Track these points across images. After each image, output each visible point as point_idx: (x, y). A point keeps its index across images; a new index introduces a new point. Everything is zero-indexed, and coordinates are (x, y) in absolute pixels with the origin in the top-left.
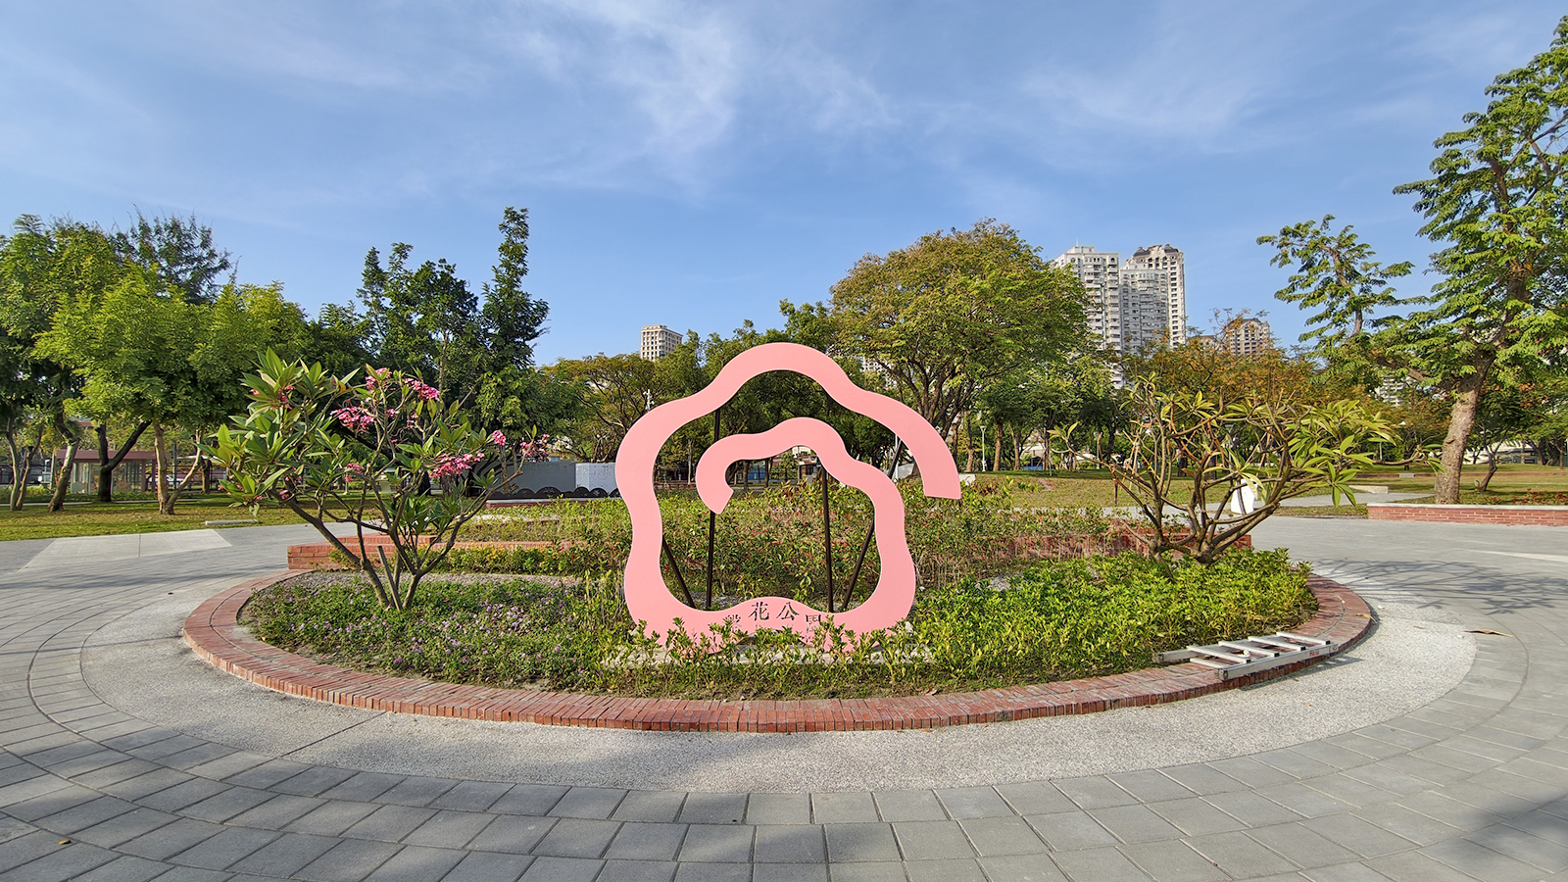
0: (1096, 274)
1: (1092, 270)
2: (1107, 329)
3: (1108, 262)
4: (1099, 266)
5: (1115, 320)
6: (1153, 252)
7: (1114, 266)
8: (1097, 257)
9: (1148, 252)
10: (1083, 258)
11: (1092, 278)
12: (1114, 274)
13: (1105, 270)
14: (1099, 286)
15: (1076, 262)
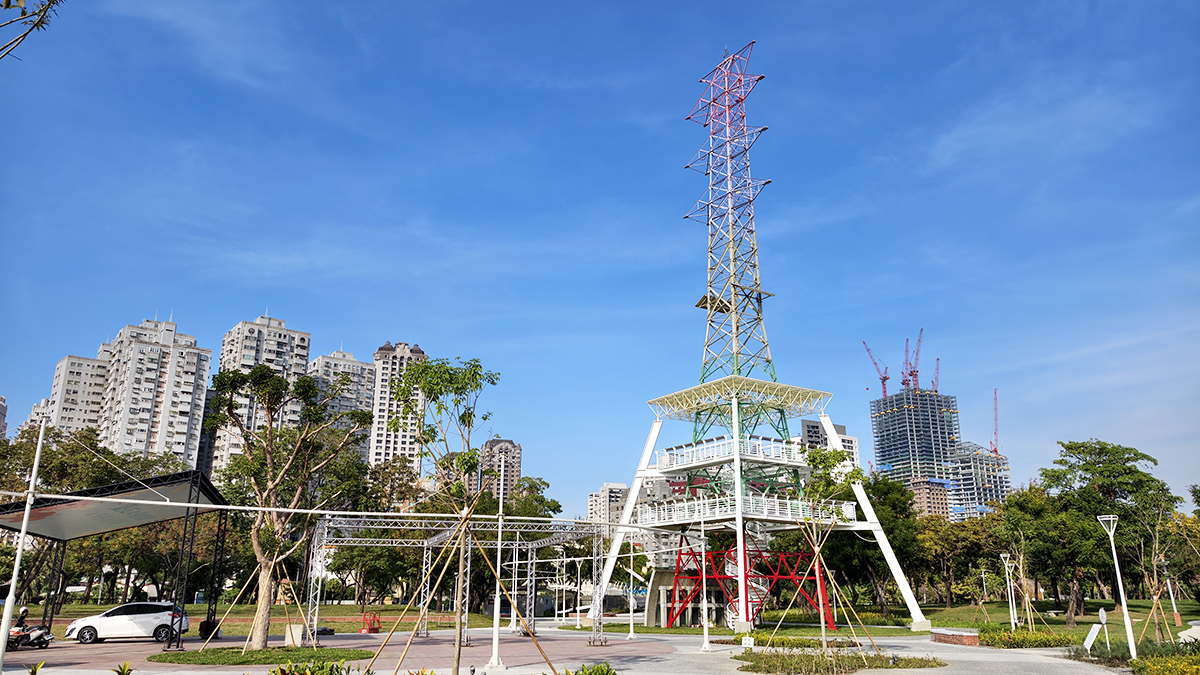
0: (279, 354)
1: (275, 348)
2: (283, 422)
3: (297, 341)
4: (286, 344)
5: (294, 412)
6: (398, 350)
7: (303, 348)
8: (283, 333)
9: (394, 350)
10: (265, 331)
11: (273, 356)
12: (302, 357)
13: (292, 351)
14: (281, 368)
15: (256, 335)
